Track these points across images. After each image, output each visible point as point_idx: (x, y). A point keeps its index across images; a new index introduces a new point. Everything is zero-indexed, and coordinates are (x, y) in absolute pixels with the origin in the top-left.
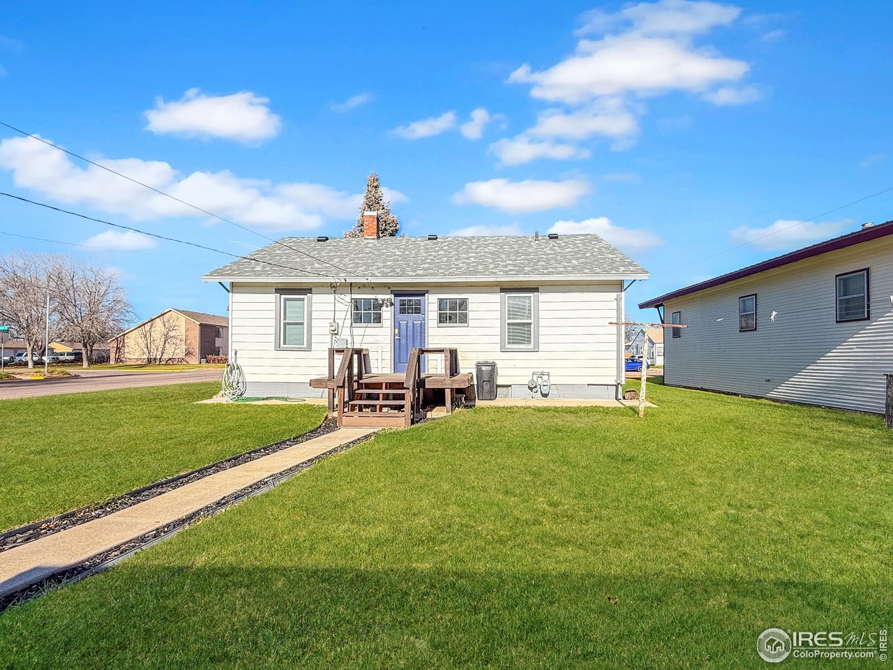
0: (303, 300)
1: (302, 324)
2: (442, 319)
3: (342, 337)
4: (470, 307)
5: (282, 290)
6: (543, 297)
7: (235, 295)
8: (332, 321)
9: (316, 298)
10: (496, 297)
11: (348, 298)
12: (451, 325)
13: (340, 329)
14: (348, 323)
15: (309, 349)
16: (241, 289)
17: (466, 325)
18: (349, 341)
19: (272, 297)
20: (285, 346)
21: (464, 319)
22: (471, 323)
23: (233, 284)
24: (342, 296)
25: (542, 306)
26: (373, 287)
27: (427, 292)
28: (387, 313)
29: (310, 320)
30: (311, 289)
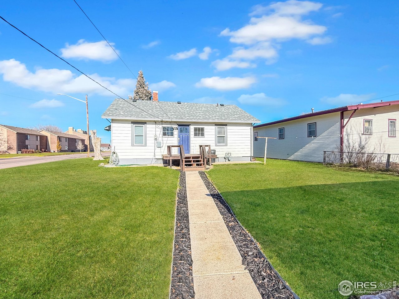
0: (143, 126)
1: (143, 136)
2: (195, 134)
3: (159, 141)
4: (205, 130)
5: (134, 122)
6: (228, 127)
7: (113, 124)
8: (155, 135)
9: (148, 126)
10: (214, 127)
11: (161, 126)
12: (198, 137)
13: (158, 138)
14: (161, 136)
15: (146, 145)
16: (116, 122)
17: (204, 137)
18: (162, 143)
19: (130, 125)
20: (136, 144)
21: (203, 135)
22: (205, 136)
23: (112, 120)
24: (159, 126)
25: (228, 131)
26: (171, 123)
27: (190, 125)
28: (176, 132)
29: (146, 134)
30: (146, 123)
